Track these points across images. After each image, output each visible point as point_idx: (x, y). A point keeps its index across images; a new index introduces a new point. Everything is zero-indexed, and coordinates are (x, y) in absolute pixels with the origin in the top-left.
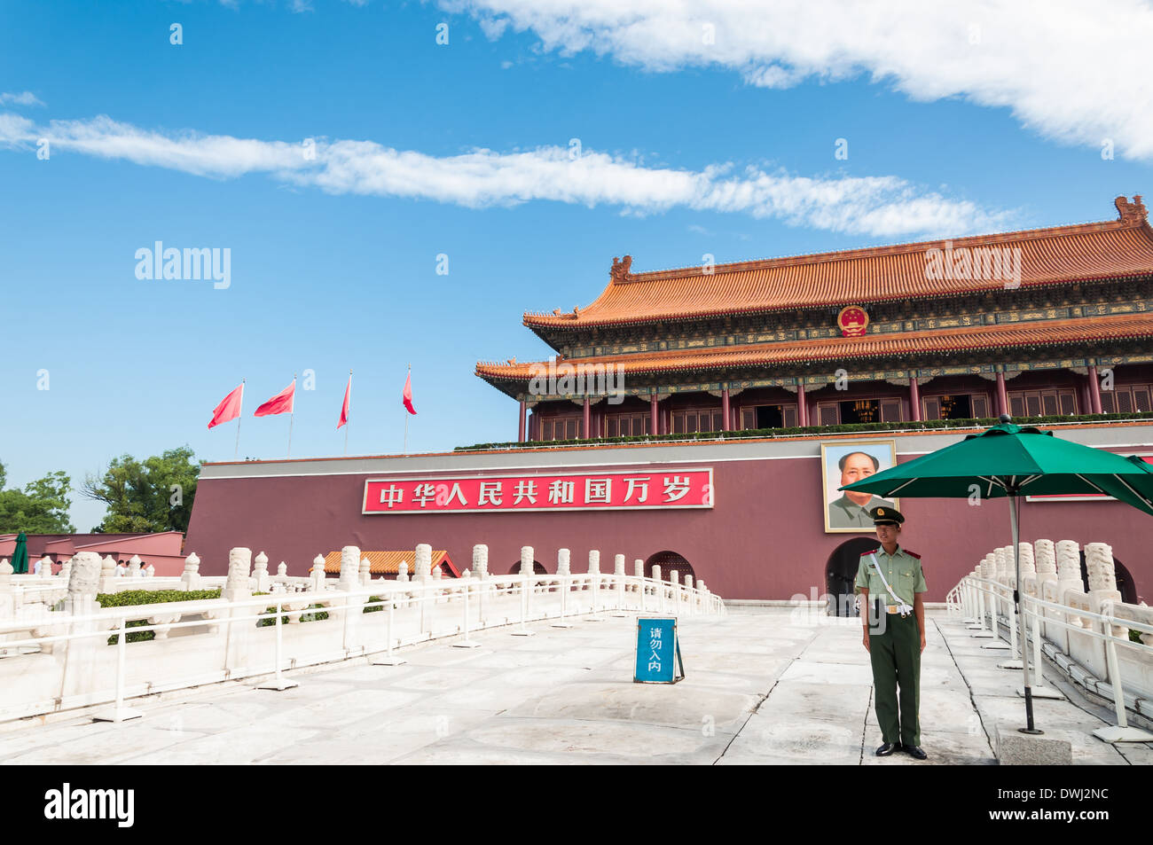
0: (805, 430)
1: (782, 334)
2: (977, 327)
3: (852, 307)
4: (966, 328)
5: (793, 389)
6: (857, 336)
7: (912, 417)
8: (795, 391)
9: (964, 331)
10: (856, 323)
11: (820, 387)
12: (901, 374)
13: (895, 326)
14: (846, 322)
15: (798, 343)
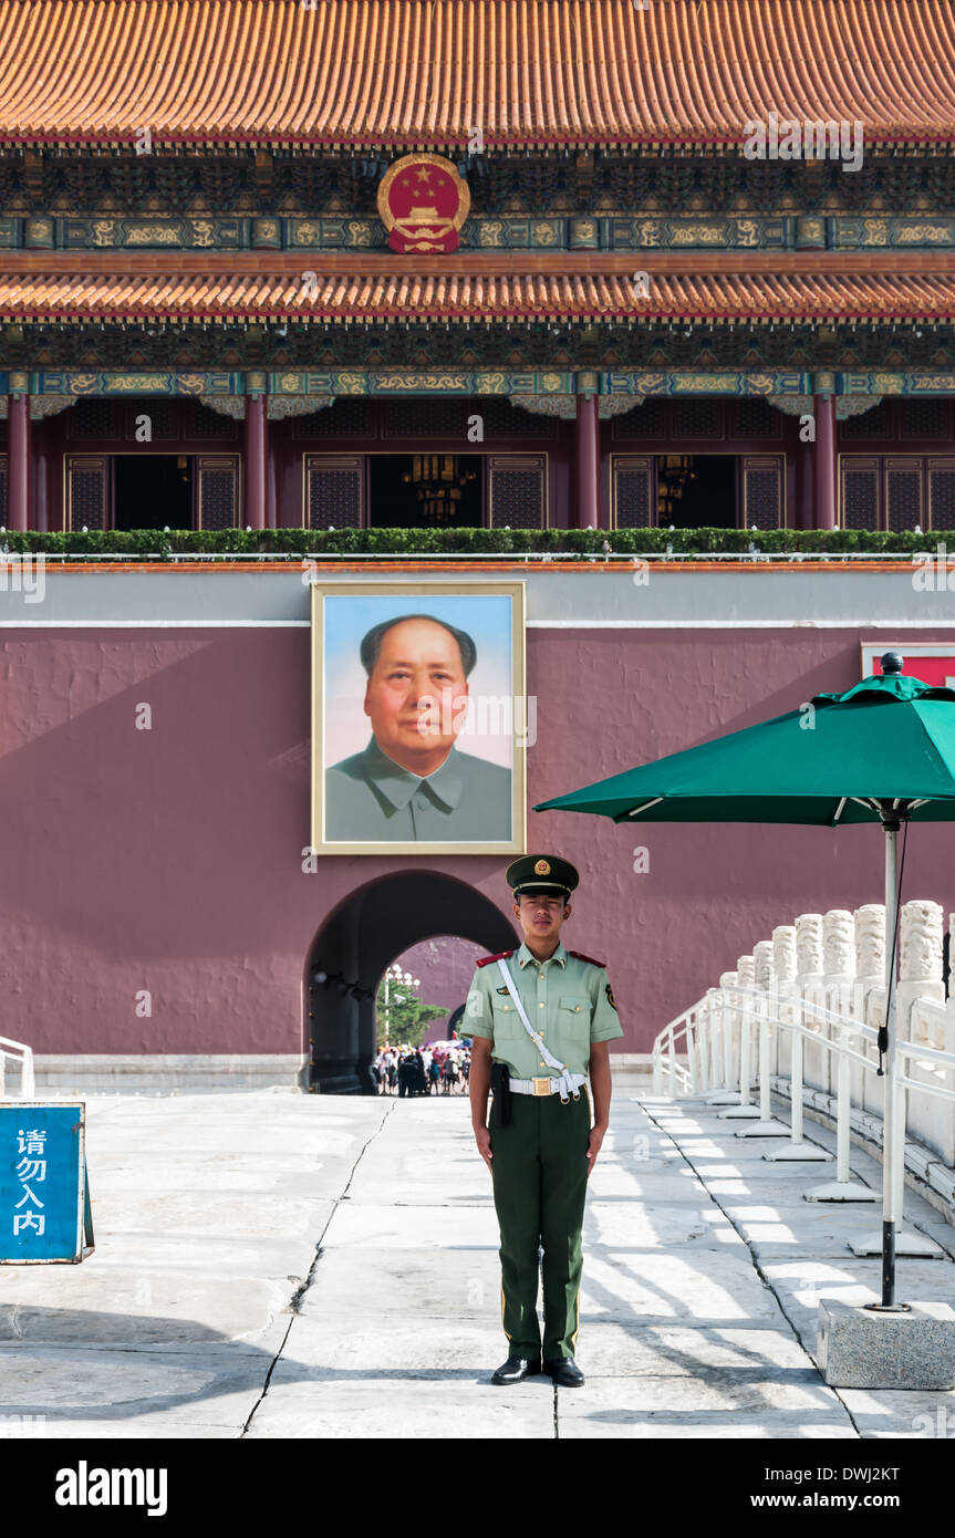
0: (264, 541)
1: (204, 227)
2: (772, 253)
3: (423, 160)
4: (743, 255)
5: (232, 407)
6: (433, 252)
7: (575, 517)
8: (238, 416)
9: (738, 261)
10: (432, 211)
11: (312, 405)
12: (552, 382)
13: (543, 228)
14: (401, 210)
15: (254, 260)
